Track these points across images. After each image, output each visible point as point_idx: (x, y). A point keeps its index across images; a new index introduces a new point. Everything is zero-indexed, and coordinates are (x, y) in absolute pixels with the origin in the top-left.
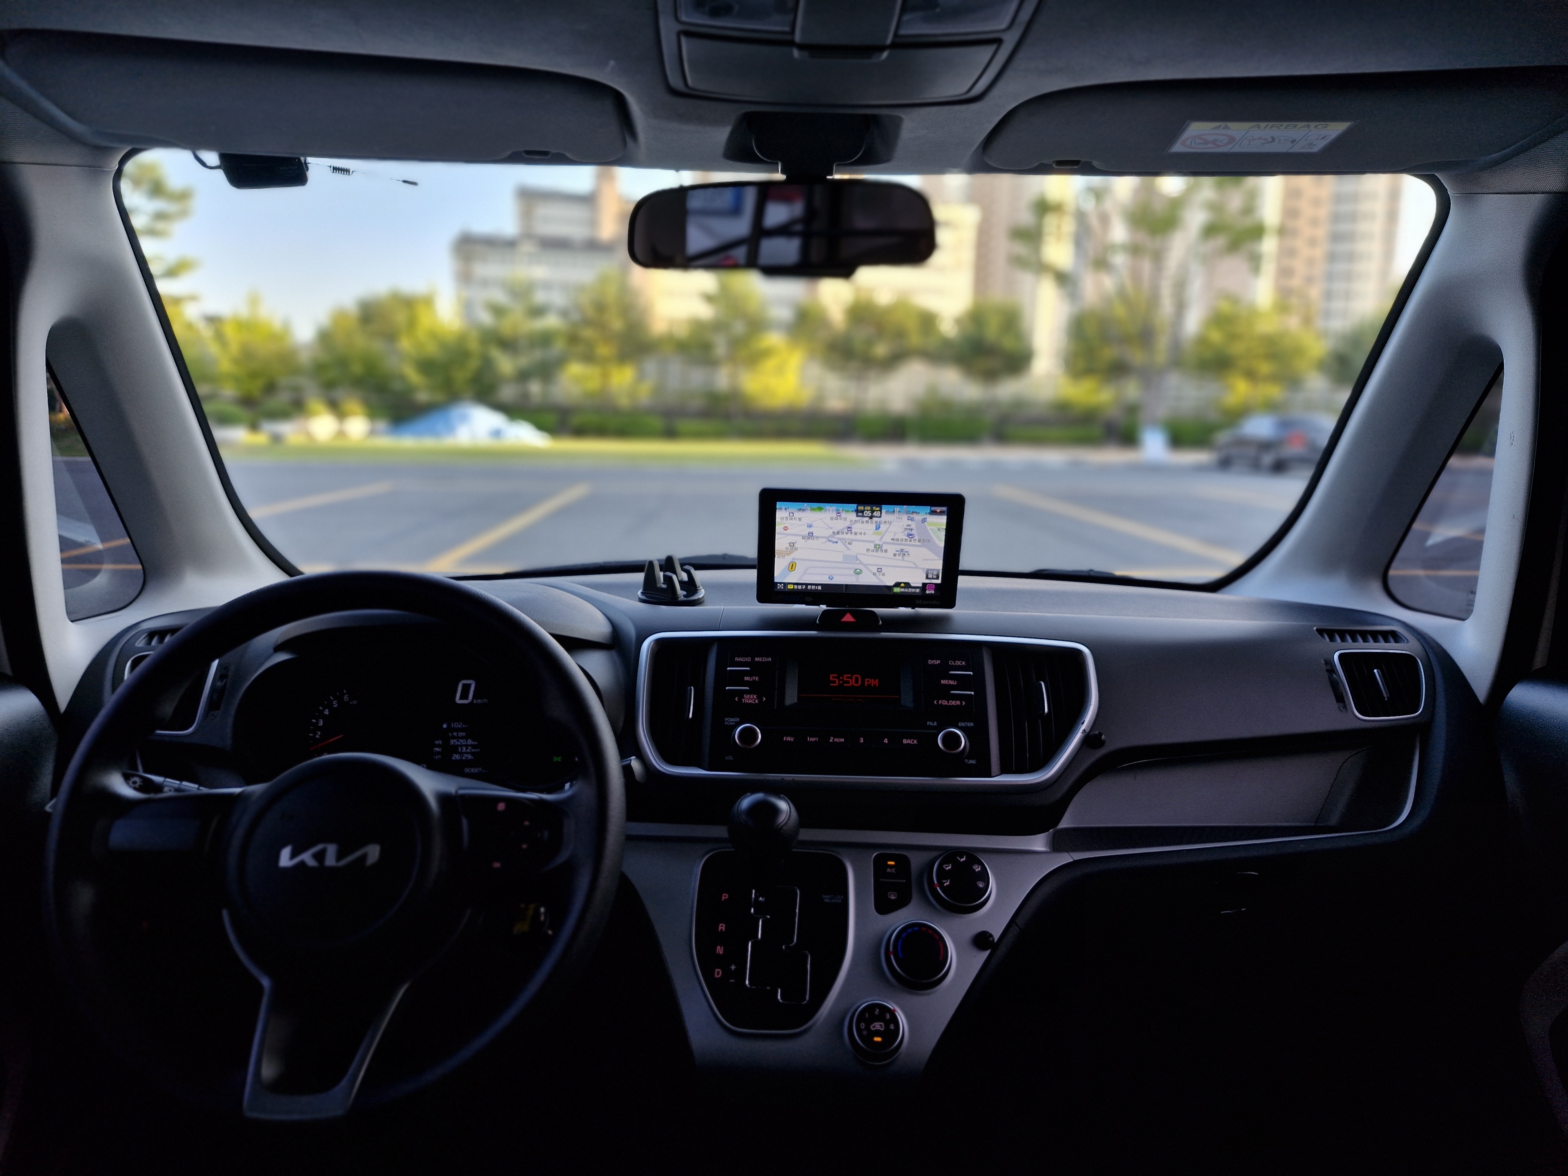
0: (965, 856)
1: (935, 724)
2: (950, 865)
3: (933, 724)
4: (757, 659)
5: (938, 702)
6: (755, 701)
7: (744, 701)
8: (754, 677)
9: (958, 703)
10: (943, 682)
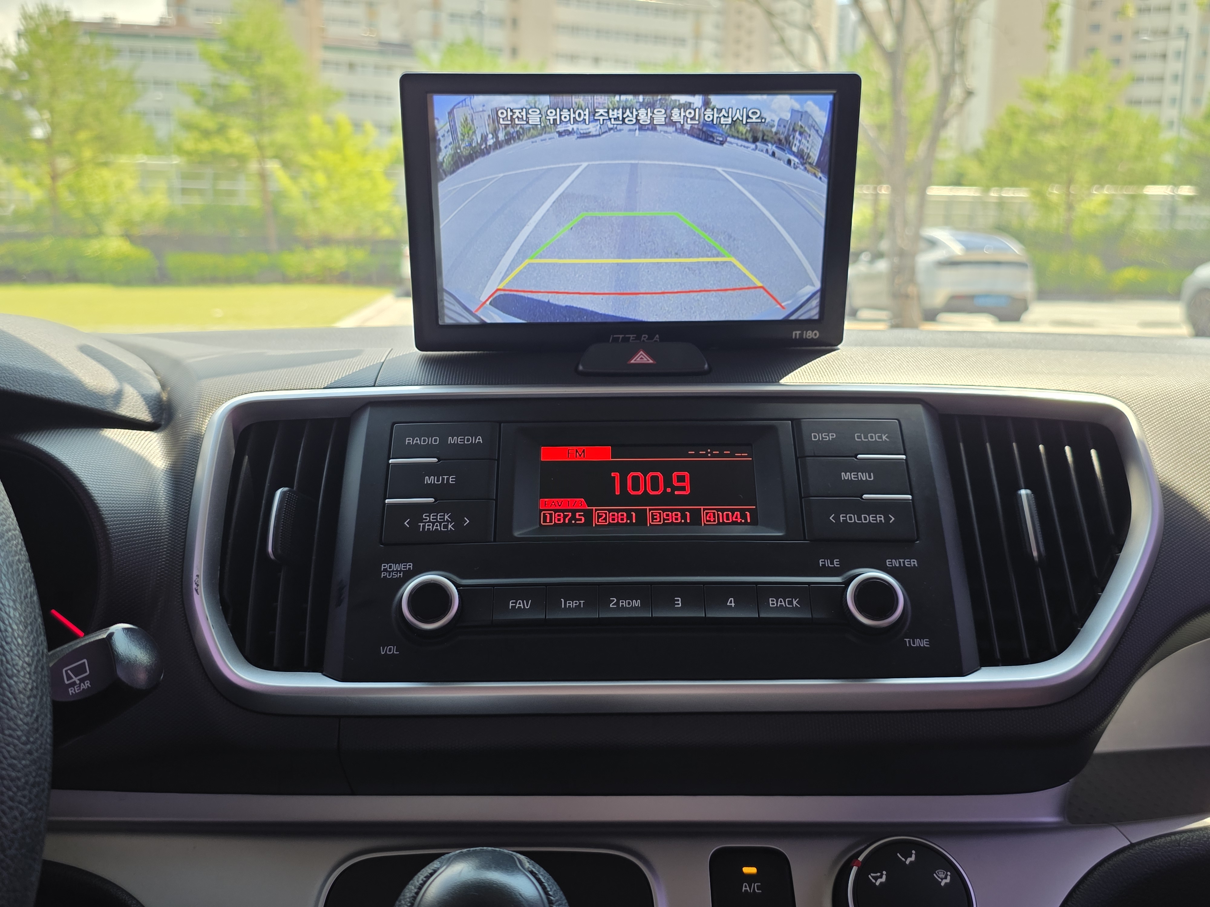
0: (914, 852)
1: (836, 562)
2: (884, 872)
3: (832, 563)
4: (451, 440)
5: (837, 518)
6: (446, 526)
7: (424, 526)
8: (446, 477)
9: (881, 518)
10: (846, 476)
